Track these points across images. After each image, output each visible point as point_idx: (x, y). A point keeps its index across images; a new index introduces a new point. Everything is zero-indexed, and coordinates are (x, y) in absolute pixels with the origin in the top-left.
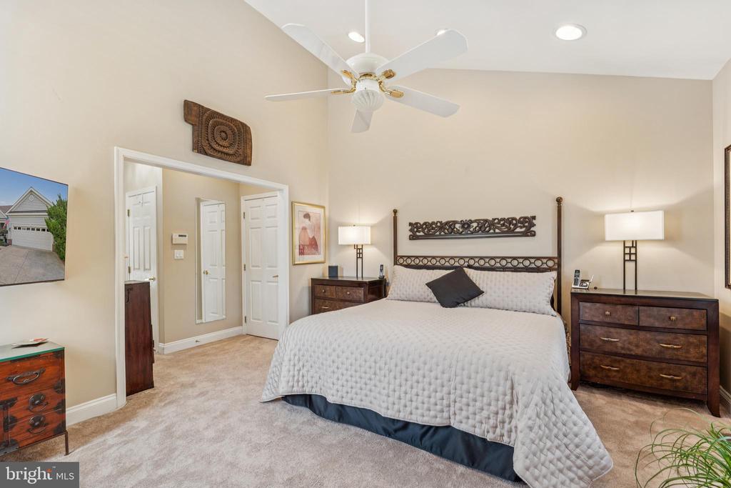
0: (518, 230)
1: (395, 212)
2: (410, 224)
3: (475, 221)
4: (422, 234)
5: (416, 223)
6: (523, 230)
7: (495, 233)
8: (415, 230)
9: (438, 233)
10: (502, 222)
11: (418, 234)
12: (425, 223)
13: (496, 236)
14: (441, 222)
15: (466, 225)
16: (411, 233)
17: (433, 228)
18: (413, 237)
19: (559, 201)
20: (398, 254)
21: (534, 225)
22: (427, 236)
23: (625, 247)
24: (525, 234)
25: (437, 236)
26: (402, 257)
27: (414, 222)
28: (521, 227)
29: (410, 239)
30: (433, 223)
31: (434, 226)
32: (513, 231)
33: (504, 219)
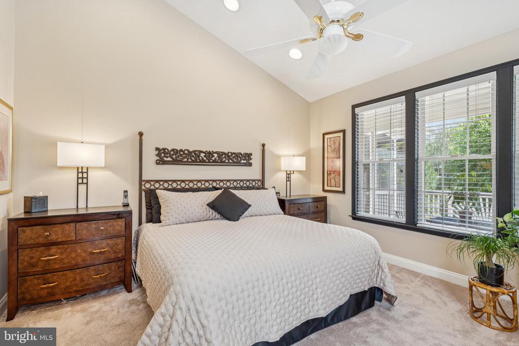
0: (242, 161)
1: (141, 134)
2: (157, 149)
3: (216, 153)
4: (169, 159)
5: (164, 149)
6: (245, 161)
7: (229, 162)
8: (163, 155)
9: (186, 160)
10: (233, 155)
11: (165, 159)
12: (173, 150)
13: (229, 164)
14: (188, 151)
15: (209, 154)
16: (158, 158)
17: (181, 155)
18: (161, 162)
19: (263, 145)
20: (143, 179)
21: (251, 159)
22: (175, 162)
23: (287, 174)
24: (245, 165)
25: (185, 162)
26: (148, 181)
27: (161, 148)
28: (244, 160)
29: (157, 164)
30: (181, 150)
31: (182, 153)
32: (239, 162)
33: (234, 153)
